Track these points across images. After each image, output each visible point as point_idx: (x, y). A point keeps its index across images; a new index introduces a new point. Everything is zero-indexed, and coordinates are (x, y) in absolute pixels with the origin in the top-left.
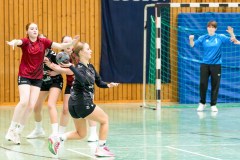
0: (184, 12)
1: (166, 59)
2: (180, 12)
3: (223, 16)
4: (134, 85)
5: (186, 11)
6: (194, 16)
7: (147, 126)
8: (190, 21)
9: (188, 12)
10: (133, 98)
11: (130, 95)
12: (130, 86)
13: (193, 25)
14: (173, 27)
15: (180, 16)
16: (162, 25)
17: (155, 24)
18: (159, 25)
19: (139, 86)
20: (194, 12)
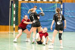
0: (23, 3)
1: (17, 18)
2: (21, 3)
3: (35, 4)
4: (6, 26)
5: (23, 2)
6: (26, 4)
7: (10, 39)
8: (25, 5)
9: (24, 2)
10: (6, 30)
11: (5, 29)
12: (5, 26)
13: (26, 7)
14: (19, 7)
15: (22, 4)
16: (16, 7)
17: (13, 6)
18: (15, 7)
19: (8, 26)
20: (26, 3)
